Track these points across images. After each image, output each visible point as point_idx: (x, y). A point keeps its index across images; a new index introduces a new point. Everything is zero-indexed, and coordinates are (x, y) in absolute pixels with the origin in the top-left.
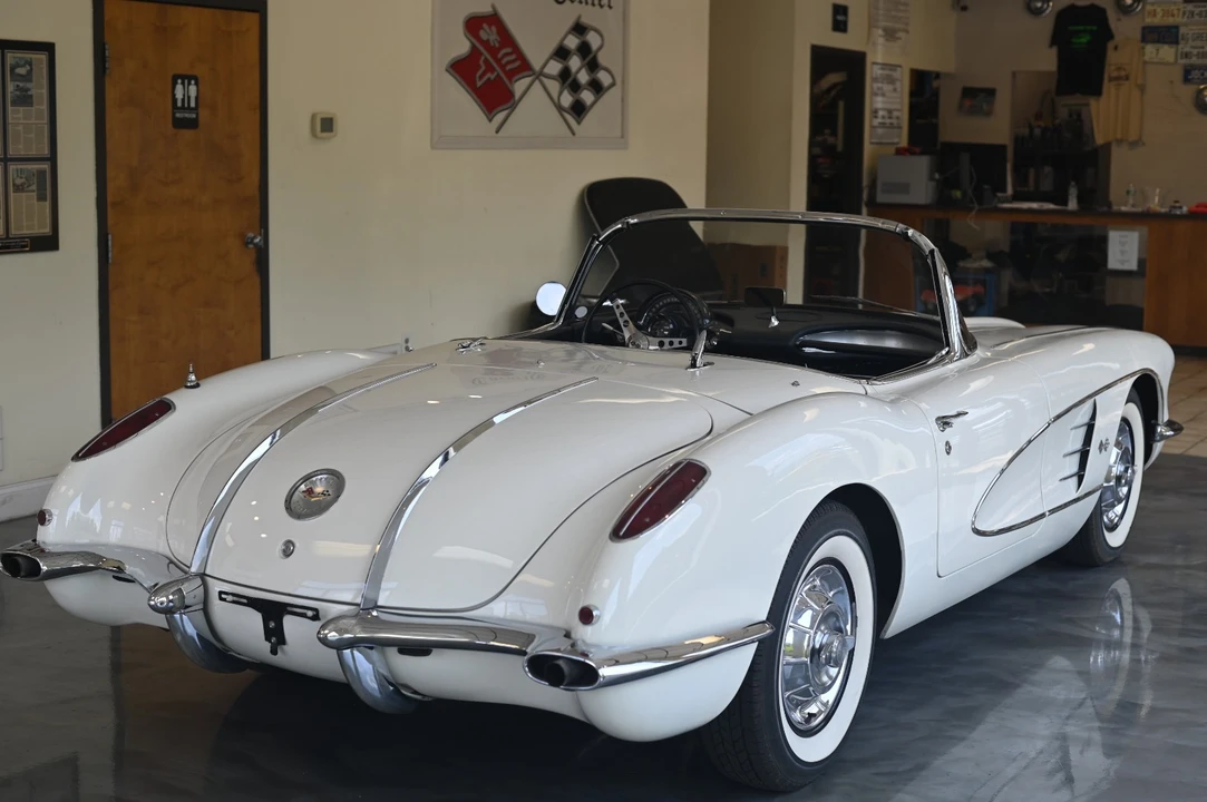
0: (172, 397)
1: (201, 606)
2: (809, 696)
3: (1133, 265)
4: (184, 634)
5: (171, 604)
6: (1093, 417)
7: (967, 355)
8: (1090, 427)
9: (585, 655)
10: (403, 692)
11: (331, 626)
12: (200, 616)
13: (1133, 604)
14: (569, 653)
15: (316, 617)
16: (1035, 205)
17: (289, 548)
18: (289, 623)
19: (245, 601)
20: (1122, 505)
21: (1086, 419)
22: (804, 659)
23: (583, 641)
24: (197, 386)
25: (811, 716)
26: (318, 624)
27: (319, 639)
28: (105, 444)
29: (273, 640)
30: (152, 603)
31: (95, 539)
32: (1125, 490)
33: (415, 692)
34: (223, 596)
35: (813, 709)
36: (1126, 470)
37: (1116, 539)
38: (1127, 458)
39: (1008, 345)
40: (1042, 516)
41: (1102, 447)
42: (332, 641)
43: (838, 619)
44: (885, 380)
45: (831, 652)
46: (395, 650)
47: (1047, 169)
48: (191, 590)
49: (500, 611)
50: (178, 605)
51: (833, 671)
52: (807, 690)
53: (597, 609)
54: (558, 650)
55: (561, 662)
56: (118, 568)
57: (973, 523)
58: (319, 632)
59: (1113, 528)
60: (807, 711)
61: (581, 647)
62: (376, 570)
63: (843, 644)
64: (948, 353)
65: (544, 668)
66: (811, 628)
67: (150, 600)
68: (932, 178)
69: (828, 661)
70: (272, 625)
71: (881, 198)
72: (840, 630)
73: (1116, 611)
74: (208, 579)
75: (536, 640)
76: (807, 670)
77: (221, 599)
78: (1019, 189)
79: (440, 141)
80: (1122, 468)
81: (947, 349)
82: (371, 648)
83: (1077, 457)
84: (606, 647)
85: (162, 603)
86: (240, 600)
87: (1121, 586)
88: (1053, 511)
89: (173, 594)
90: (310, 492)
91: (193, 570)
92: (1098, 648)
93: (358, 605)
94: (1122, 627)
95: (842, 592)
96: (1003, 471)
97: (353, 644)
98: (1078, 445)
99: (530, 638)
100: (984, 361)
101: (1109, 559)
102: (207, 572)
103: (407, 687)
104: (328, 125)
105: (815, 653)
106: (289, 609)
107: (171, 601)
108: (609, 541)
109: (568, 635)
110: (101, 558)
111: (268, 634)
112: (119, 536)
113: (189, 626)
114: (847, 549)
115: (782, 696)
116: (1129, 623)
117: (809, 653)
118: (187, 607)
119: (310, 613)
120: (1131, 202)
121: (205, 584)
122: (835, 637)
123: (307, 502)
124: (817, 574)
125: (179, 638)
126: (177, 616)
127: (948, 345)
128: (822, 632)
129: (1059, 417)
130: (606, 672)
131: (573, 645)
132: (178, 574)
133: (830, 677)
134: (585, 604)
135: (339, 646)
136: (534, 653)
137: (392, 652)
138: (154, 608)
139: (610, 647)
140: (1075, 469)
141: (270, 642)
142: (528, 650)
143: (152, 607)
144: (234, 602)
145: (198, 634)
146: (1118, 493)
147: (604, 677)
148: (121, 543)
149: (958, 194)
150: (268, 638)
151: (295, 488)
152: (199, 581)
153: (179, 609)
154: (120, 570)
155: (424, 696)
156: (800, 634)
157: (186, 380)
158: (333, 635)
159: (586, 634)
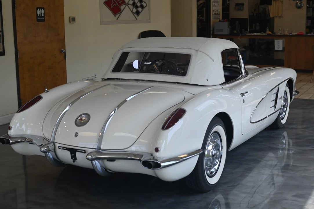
0: (42, 95)
1: (54, 150)
2: (211, 167)
3: (281, 49)
4: (49, 158)
5: (46, 150)
6: (278, 91)
7: (246, 77)
8: (277, 94)
9: (157, 160)
10: (108, 171)
11: (89, 155)
12: (53, 153)
13: (288, 139)
14: (153, 160)
15: (85, 152)
16: (255, 34)
17: (76, 135)
18: (78, 154)
19: (66, 149)
20: (285, 113)
21: (276, 92)
22: (210, 158)
23: (156, 157)
24: (48, 92)
25: (212, 172)
26: (86, 154)
27: (87, 158)
28: (25, 108)
29: (73, 158)
30: (41, 150)
31: (24, 133)
32: (285, 109)
33: (111, 171)
34: (60, 148)
35: (212, 170)
36: (286, 104)
37: (283, 122)
38: (286, 101)
39: (256, 73)
40: (266, 117)
41: (280, 98)
42: (89, 159)
43: (218, 147)
44: (227, 84)
45: (217, 156)
46: (106, 160)
47: (258, 24)
48: (51, 146)
49: (133, 149)
50: (48, 150)
51: (217, 160)
52: (211, 165)
53: (159, 148)
54: (150, 159)
55: (151, 162)
56: (31, 141)
57: (250, 120)
58: (86, 157)
59: (283, 119)
60: (211, 171)
61: (156, 158)
62: (100, 139)
63: (220, 153)
64: (241, 76)
65: (146, 164)
66: (212, 150)
67: (40, 149)
68: (229, 27)
69: (216, 158)
70: (73, 155)
71: (216, 33)
72: (219, 150)
73: (284, 140)
74: (55, 143)
75: (144, 156)
76: (211, 161)
77: (59, 148)
78: (250, 29)
79: (102, 23)
80: (285, 103)
81: (241, 75)
82: (99, 160)
83: (274, 101)
84: (162, 158)
85: (44, 150)
86: (64, 148)
87: (285, 134)
88: (269, 116)
89: (46, 147)
90: (81, 119)
91: (51, 141)
92: (280, 150)
93: (96, 149)
94: (285, 145)
95: (219, 140)
96: (257, 106)
97: (95, 159)
98: (274, 99)
99: (142, 156)
100: (251, 78)
101: (282, 127)
102: (55, 141)
103: (109, 169)
104: (73, 19)
105: (213, 156)
106: (78, 150)
107: (46, 149)
108: (162, 131)
109: (152, 155)
110: (26, 138)
111: (72, 157)
112: (30, 132)
113: (50, 155)
114: (220, 129)
115: (205, 167)
116: (287, 144)
117: (211, 156)
118: (50, 151)
119: (83, 151)
120: (280, 32)
121: (54, 144)
122: (217, 151)
123: (81, 122)
124: (213, 135)
125: (48, 158)
126: (47, 153)
127: (242, 74)
128: (214, 150)
129: (270, 91)
130: (162, 164)
131: (154, 158)
132: (47, 142)
133: (216, 162)
134: (156, 147)
135: (92, 160)
136: (143, 160)
137: (105, 161)
138: (42, 151)
139: (163, 158)
140: (274, 104)
141: (73, 159)
142: (142, 159)
143: (41, 151)
144: (62, 149)
145: (53, 157)
146: (284, 110)
147: (162, 166)
148: (30, 134)
149: (235, 31)
150: (72, 158)
151: (77, 118)
152: (53, 144)
153: (48, 151)
154: (32, 141)
155: (113, 171)
156: (209, 151)
157: (45, 90)
158: (90, 157)
159: (157, 155)
